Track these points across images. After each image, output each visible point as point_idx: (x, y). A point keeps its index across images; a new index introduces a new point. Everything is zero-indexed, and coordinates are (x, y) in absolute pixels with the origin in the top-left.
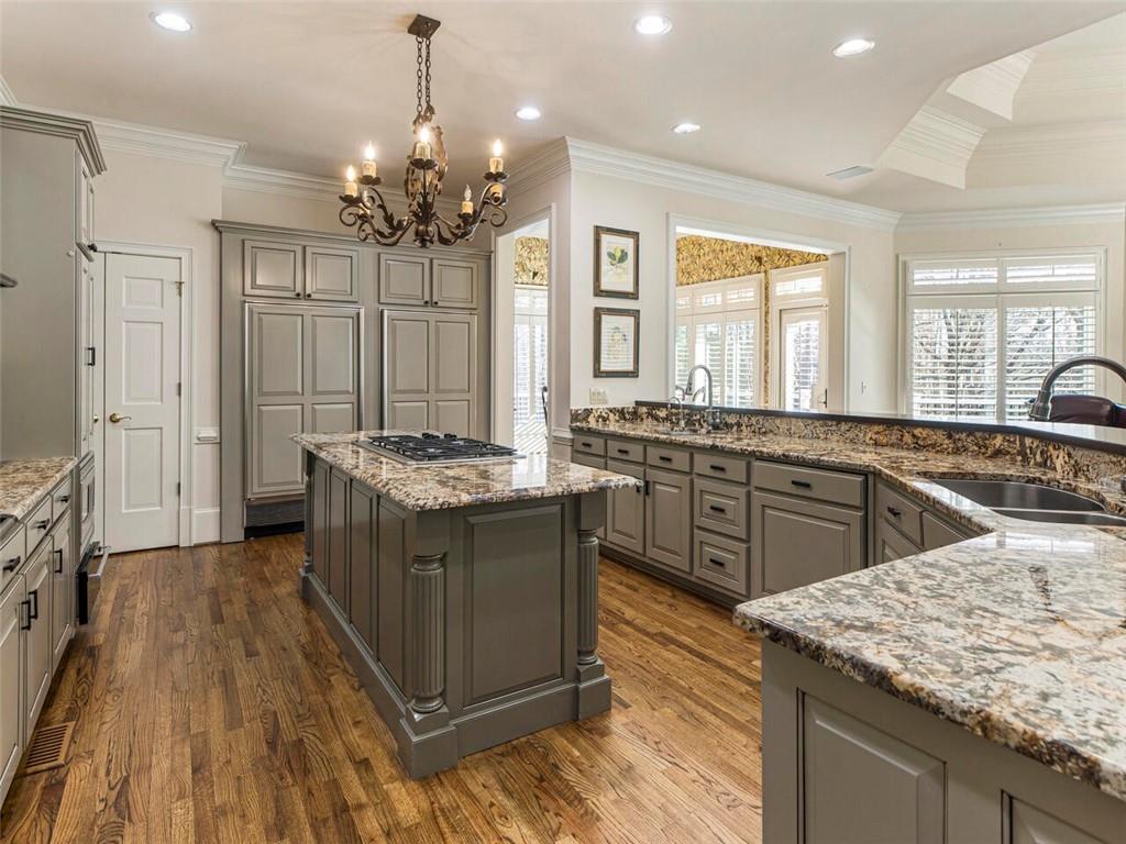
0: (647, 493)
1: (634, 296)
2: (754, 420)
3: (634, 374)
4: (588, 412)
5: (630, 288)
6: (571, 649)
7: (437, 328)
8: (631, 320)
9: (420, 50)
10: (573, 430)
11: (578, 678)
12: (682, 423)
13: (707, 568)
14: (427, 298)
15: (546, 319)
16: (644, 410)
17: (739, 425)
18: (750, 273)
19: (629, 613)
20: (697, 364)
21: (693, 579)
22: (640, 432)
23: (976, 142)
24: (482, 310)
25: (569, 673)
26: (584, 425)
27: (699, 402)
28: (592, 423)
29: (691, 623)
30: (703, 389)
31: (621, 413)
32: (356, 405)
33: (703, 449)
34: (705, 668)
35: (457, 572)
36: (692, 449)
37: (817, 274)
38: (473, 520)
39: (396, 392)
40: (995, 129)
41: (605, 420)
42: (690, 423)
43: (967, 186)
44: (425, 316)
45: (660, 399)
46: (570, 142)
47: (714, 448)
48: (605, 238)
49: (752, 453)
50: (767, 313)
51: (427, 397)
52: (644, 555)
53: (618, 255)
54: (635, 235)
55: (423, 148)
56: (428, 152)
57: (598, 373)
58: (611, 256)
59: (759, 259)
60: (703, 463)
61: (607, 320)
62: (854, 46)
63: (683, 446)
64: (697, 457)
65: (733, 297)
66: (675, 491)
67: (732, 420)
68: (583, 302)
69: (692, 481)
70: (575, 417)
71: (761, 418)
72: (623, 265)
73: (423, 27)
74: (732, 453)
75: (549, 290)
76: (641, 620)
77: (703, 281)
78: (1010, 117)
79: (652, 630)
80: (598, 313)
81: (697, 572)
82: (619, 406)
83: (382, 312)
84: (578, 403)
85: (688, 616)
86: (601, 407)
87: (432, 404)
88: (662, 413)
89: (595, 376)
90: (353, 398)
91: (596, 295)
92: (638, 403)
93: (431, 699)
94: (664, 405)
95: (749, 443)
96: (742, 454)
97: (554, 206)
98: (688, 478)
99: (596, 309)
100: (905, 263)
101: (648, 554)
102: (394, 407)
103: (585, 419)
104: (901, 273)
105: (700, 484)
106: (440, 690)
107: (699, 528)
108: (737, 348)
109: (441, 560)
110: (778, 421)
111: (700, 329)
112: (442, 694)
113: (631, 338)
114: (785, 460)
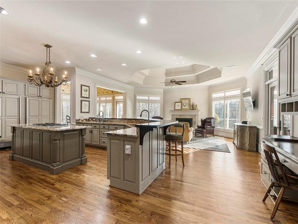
0: (92, 133)
1: (89, 98)
2: (110, 120)
3: (89, 112)
4: (79, 120)
5: (88, 96)
6: (81, 153)
7: (41, 102)
8: (88, 102)
9: (47, 50)
10: (76, 123)
11: (82, 158)
12: (98, 121)
13: (102, 143)
14: (39, 95)
15: (70, 101)
16: (91, 119)
17: (108, 121)
18: (111, 94)
19: (89, 152)
20: (101, 110)
21: (100, 146)
22: (90, 122)
23: (144, 78)
24: (53, 98)
25: (80, 157)
26: (79, 122)
27: (101, 117)
28: (80, 121)
29: (100, 152)
30: (102, 116)
31: (86, 120)
32: (18, 120)
33: (102, 124)
34: (102, 156)
35: (62, 142)
36: (100, 124)
37: (122, 96)
38: (64, 134)
39: (30, 116)
40: (146, 76)
41: (83, 121)
42: (99, 121)
43: (143, 84)
44: (38, 99)
45: (94, 117)
46: (76, 68)
47: (103, 124)
48: (83, 87)
49: (109, 124)
50: (114, 102)
51: (38, 117)
52: (91, 144)
53: (86, 90)
54: (89, 87)
55: (51, 71)
56: (52, 72)
57: (81, 112)
58: (84, 90)
59: (113, 92)
60: (102, 126)
61: (83, 102)
62: (124, 65)
63: (98, 124)
64: (101, 126)
65: (108, 98)
66: (97, 132)
67: (106, 120)
68: (78, 99)
69: (100, 130)
70: (77, 120)
71: (111, 120)
72: (87, 92)
73: (48, 46)
74: (106, 124)
75: (71, 95)
76: (91, 152)
77: (102, 95)
78: (148, 75)
79: (93, 153)
80: (81, 101)
81: (101, 144)
82: (86, 118)
83: (26, 98)
84: (77, 118)
85: (99, 151)
86: (82, 119)
87: (40, 119)
88: (94, 119)
89: (81, 113)
90: (18, 118)
91: (81, 97)
92: (89, 118)
93: (57, 162)
94: (95, 118)
95: (109, 123)
96: (108, 124)
97: (72, 80)
98: (99, 129)
99: (81, 100)
100: (136, 95)
101: (92, 143)
102: (30, 120)
103: (79, 121)
104: (135, 96)
105: (101, 130)
106: (59, 160)
107: (101, 137)
108: (108, 108)
109: (59, 140)
110: (114, 120)
111: (101, 104)
112: (59, 162)
113: (88, 106)
114: (114, 125)
